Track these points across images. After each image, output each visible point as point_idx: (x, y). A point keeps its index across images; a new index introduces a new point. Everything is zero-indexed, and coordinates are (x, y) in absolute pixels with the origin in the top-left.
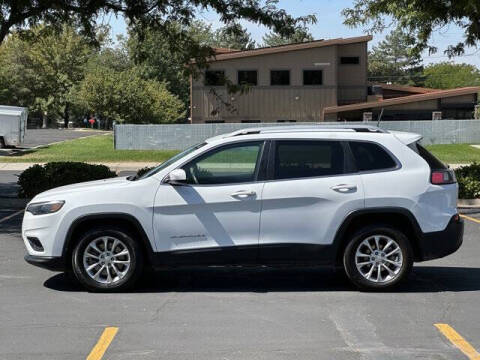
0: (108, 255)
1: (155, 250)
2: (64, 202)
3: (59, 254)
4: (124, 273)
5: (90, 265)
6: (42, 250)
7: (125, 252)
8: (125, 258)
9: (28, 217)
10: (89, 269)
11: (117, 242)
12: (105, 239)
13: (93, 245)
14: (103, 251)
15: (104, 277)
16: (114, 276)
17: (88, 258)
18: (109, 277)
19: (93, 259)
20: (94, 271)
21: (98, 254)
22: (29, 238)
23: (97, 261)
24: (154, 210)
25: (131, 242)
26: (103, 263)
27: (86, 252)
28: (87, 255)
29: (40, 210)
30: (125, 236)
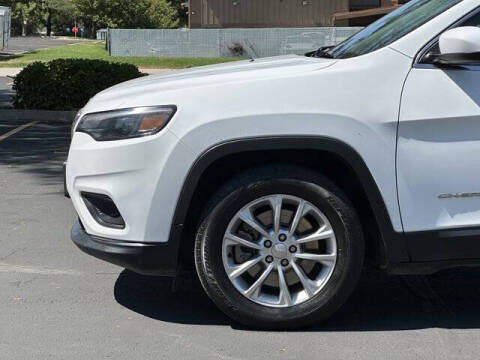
0: (282, 238)
1: (397, 228)
2: (174, 108)
3: (163, 237)
4: (321, 283)
5: (237, 263)
6: (122, 224)
7: (324, 232)
8: (322, 246)
9: (82, 144)
10: (235, 272)
11: (304, 207)
12: (276, 201)
13: (245, 215)
14: (270, 227)
15: (270, 290)
16: (295, 288)
17: (233, 248)
18: (284, 292)
19: (244, 249)
20: (247, 278)
21: (256, 237)
22: (86, 195)
23: (254, 253)
24: (400, 129)
25: (341, 207)
26: (270, 259)
27: (228, 234)
28: (230, 239)
29: (113, 128)
30: (326, 193)
